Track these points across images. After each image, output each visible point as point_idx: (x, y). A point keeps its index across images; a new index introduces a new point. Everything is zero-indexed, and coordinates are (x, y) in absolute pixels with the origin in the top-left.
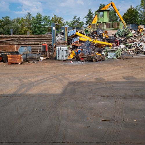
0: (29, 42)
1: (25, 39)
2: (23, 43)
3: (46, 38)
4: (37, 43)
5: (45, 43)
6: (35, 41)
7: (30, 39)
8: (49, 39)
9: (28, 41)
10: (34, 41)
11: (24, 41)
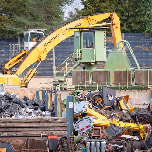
0: (17, 131)
1: (11, 125)
2: (5, 134)
3: (56, 125)
4: (36, 133)
5: (54, 133)
6: (30, 129)
7: (20, 125)
8: (60, 127)
9: (15, 129)
10: (27, 129)
11: (6, 130)
